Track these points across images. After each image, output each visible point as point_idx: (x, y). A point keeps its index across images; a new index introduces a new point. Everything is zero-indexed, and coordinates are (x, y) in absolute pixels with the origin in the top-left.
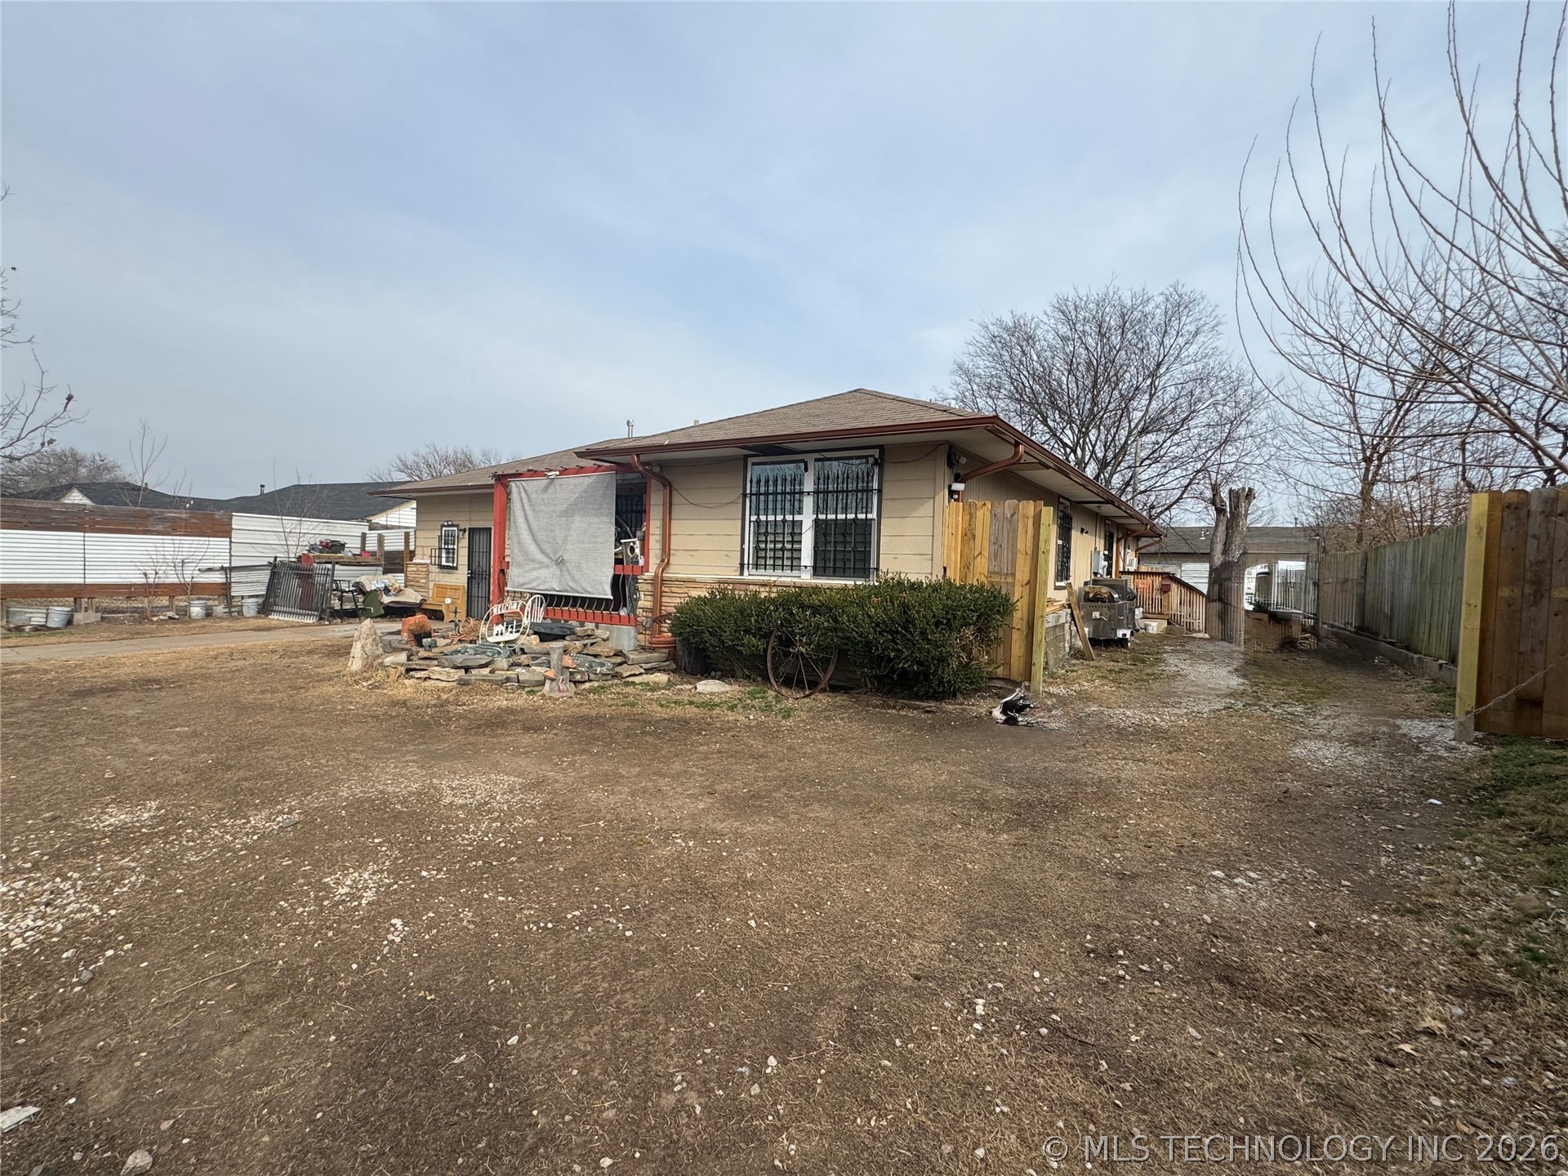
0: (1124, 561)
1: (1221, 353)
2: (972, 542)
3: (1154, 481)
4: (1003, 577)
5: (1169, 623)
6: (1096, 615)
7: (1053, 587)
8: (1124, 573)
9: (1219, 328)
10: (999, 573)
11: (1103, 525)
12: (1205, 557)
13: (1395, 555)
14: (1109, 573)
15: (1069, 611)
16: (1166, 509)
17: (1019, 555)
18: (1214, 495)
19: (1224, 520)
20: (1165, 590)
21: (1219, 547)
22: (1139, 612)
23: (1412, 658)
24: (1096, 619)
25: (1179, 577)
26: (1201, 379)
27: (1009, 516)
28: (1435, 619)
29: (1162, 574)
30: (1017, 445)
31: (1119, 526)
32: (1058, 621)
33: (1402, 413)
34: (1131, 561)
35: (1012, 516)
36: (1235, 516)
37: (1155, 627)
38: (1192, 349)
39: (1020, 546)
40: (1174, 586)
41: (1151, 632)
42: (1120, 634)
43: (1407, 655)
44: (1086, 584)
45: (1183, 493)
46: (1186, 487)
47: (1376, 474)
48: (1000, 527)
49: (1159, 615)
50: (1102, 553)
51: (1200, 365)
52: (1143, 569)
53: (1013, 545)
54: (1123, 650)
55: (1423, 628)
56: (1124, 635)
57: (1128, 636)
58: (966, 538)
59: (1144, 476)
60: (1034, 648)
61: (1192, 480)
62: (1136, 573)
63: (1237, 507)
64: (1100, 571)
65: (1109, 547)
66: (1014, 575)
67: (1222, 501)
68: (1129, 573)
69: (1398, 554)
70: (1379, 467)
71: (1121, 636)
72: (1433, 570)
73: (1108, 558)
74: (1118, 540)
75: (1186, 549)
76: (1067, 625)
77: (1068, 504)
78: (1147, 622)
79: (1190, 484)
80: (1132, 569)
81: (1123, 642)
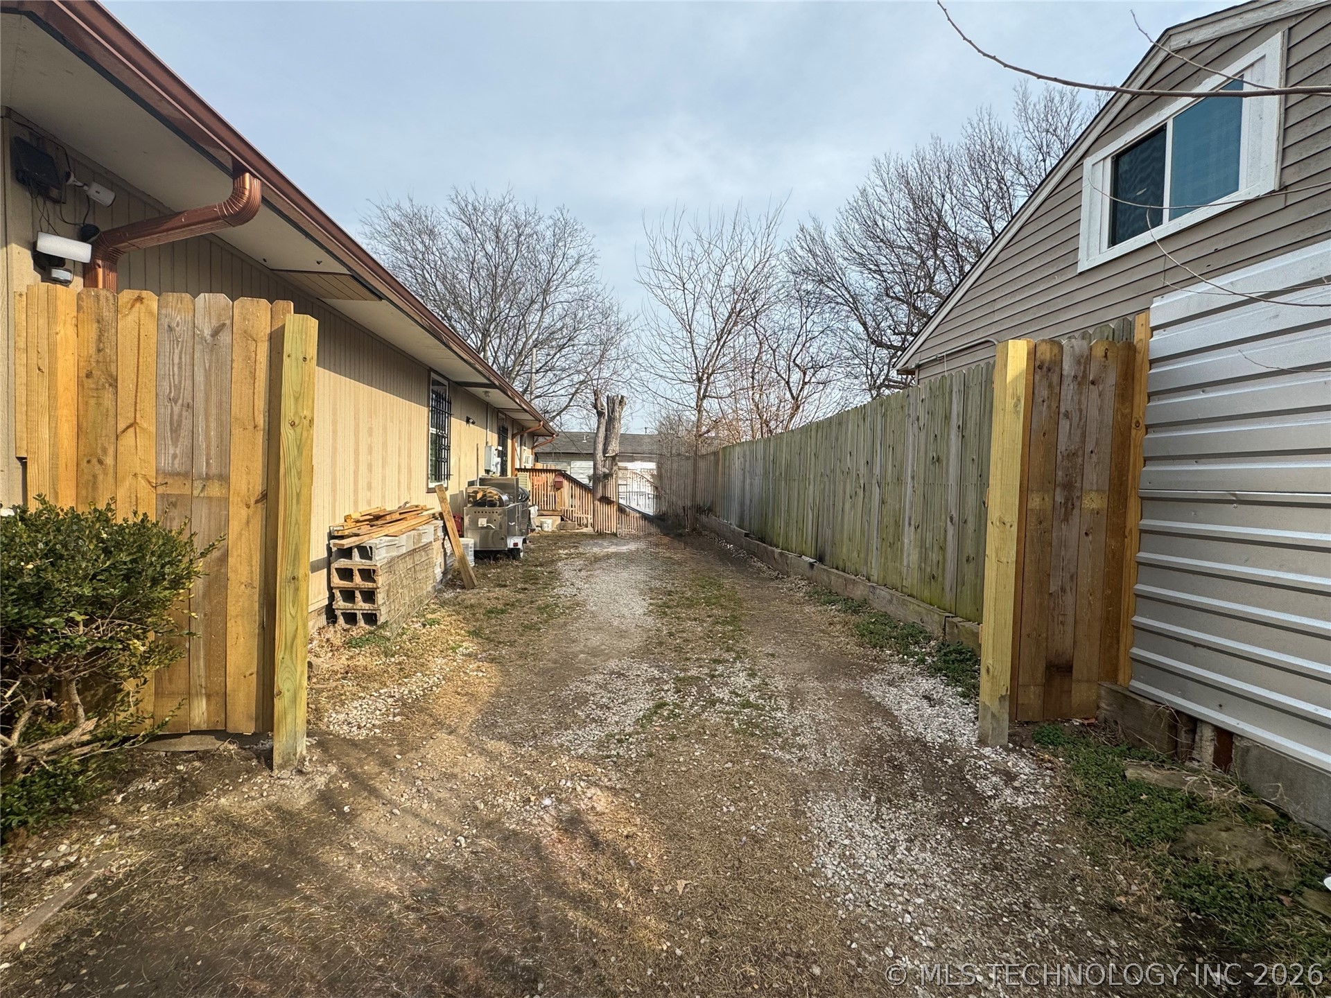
0: (520, 460)
1: (597, 282)
2: (108, 396)
3: (547, 388)
4: (198, 484)
5: (562, 520)
6: (483, 522)
7: (425, 490)
8: (520, 470)
9: (595, 260)
10: (186, 475)
11: (495, 418)
12: (591, 456)
13: (745, 454)
14: (504, 471)
15: (440, 523)
16: (557, 415)
17: (237, 431)
18: (596, 400)
19: (604, 421)
20: (557, 487)
21: (600, 447)
22: (534, 511)
23: (773, 552)
24: (483, 528)
25: (568, 473)
26: (582, 300)
27: (207, 332)
28: (794, 514)
29: (555, 471)
30: (237, 172)
31: (515, 422)
32: (419, 540)
33: (721, 343)
34: (527, 458)
35: (215, 333)
36: (611, 421)
37: (550, 524)
38: (576, 273)
39: (239, 407)
40: (566, 483)
41: (546, 529)
42: (510, 545)
43: (766, 548)
44: (471, 484)
45: (571, 399)
46: (573, 395)
47: (706, 390)
48: (186, 359)
49: (554, 512)
50: (493, 448)
51: (582, 289)
52: (539, 466)
53: (220, 405)
54: (516, 563)
55: (780, 523)
56: (516, 544)
57: (520, 546)
58: (90, 383)
59: (540, 384)
60: (279, 655)
61: (578, 389)
62: (533, 470)
63: (613, 411)
64: (493, 468)
65: (502, 442)
66: (224, 479)
67: (602, 405)
68: (525, 470)
69: (748, 452)
70: (708, 385)
71: (512, 546)
72: (789, 466)
73: (502, 455)
74: (513, 436)
75: (573, 450)
76: (437, 545)
77: (446, 383)
78: (543, 519)
79: (576, 392)
80: (529, 466)
81: (513, 553)
